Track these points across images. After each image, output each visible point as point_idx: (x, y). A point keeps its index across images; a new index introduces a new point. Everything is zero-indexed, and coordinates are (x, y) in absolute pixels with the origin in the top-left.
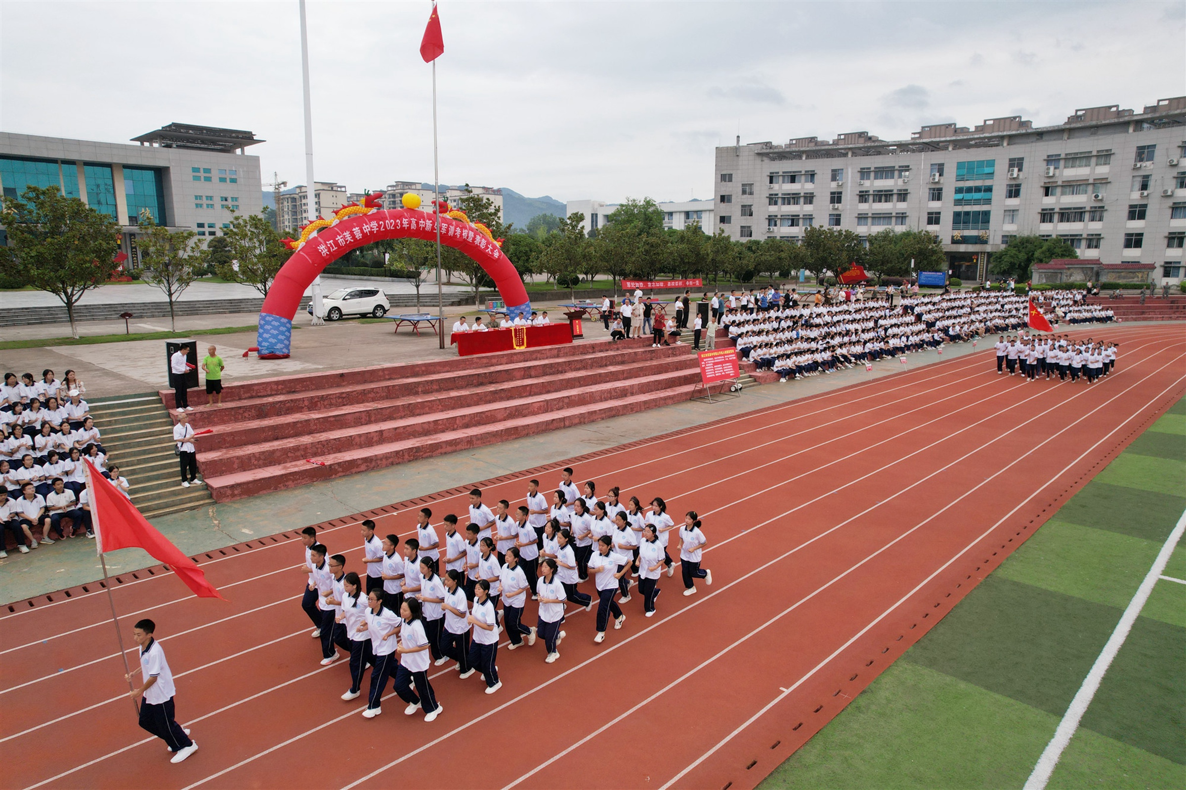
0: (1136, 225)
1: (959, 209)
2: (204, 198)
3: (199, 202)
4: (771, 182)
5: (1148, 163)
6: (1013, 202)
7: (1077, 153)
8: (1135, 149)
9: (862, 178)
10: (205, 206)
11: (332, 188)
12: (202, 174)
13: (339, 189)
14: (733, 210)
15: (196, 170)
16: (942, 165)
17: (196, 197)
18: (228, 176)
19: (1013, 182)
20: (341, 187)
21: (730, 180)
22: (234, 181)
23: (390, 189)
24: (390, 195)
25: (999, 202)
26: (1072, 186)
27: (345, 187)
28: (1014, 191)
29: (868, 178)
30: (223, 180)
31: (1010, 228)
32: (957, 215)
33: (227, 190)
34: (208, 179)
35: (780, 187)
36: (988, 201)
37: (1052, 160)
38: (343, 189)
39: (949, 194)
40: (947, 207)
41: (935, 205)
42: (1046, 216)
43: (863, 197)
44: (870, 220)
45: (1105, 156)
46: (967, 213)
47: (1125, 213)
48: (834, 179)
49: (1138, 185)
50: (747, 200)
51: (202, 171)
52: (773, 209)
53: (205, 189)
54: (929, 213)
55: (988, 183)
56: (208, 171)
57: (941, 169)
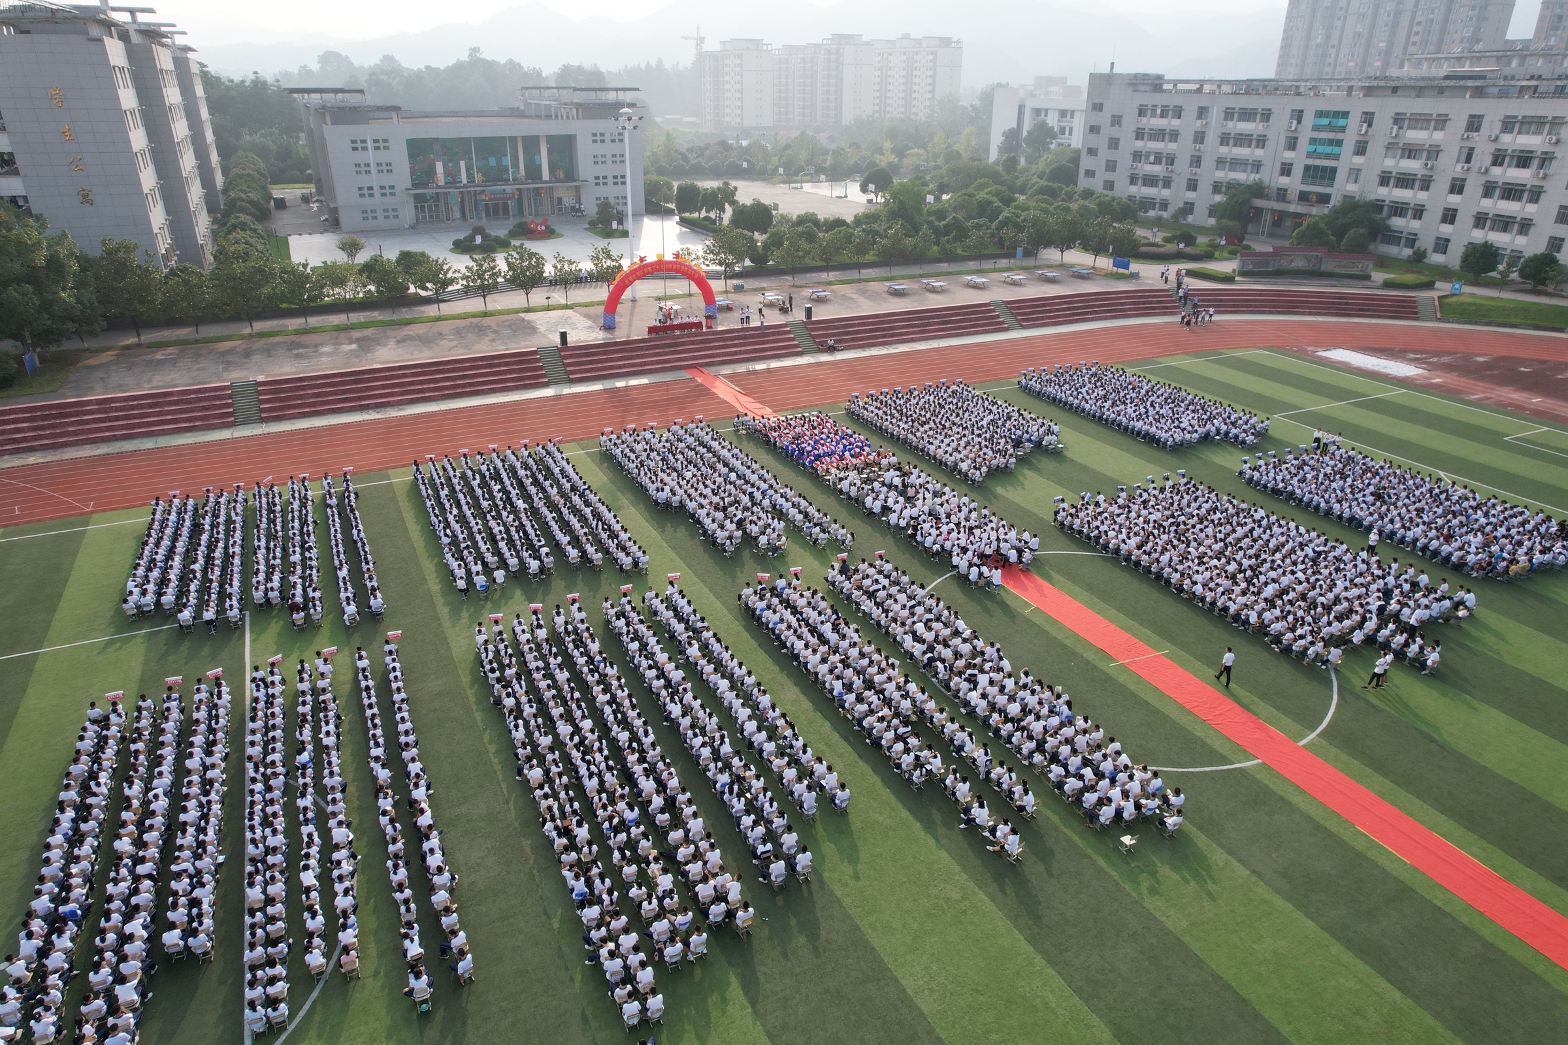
0: (1454, 199)
1: (1310, 162)
2: (599, 157)
3: (596, 160)
4: (1140, 115)
5: (1475, 134)
6: (1359, 160)
7: (1420, 114)
8: (1466, 118)
9: (1226, 119)
10: (600, 163)
12: (598, 138)
14: (1101, 142)
15: (594, 134)
16: (1301, 111)
17: (594, 156)
18: (618, 139)
19: (1362, 139)
21: (1101, 110)
22: (622, 141)
25: (1347, 159)
26: (1411, 152)
28: (1361, 149)
29: (1232, 119)
30: (613, 141)
31: (1352, 188)
32: (1307, 168)
33: (617, 149)
34: (603, 141)
35: (1148, 122)
36: (1336, 157)
37: (1398, 120)
39: (1303, 145)
40: (1299, 159)
41: (1289, 155)
42: (1384, 180)
43: (1224, 140)
44: (1227, 165)
45: (1441, 122)
46: (1316, 168)
47: (1447, 186)
48: (1200, 116)
49: (1464, 157)
50: (1115, 132)
51: (598, 134)
52: (1139, 144)
53: (600, 149)
54: (1283, 164)
55: (1339, 136)
56: (602, 134)
57: (1299, 115)
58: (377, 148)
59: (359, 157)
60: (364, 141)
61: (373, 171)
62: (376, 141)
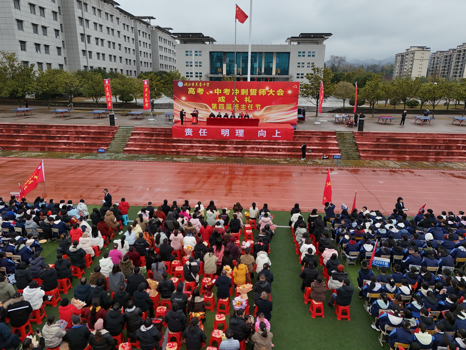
2: (301, 64)
3: (299, 65)
10: (301, 67)
11: (423, 49)
12: (301, 54)
13: (427, 50)
15: (300, 52)
17: (298, 63)
18: (311, 54)
20: (428, 48)
22: (313, 56)
23: (459, 47)
24: (458, 51)
27: (430, 48)
30: (309, 56)
33: (311, 60)
34: (303, 56)
38: (429, 50)
51: (302, 52)
53: (301, 60)
56: (304, 52)
58: (196, 55)
59: (188, 59)
60: (191, 52)
61: (193, 66)
62: (196, 52)
